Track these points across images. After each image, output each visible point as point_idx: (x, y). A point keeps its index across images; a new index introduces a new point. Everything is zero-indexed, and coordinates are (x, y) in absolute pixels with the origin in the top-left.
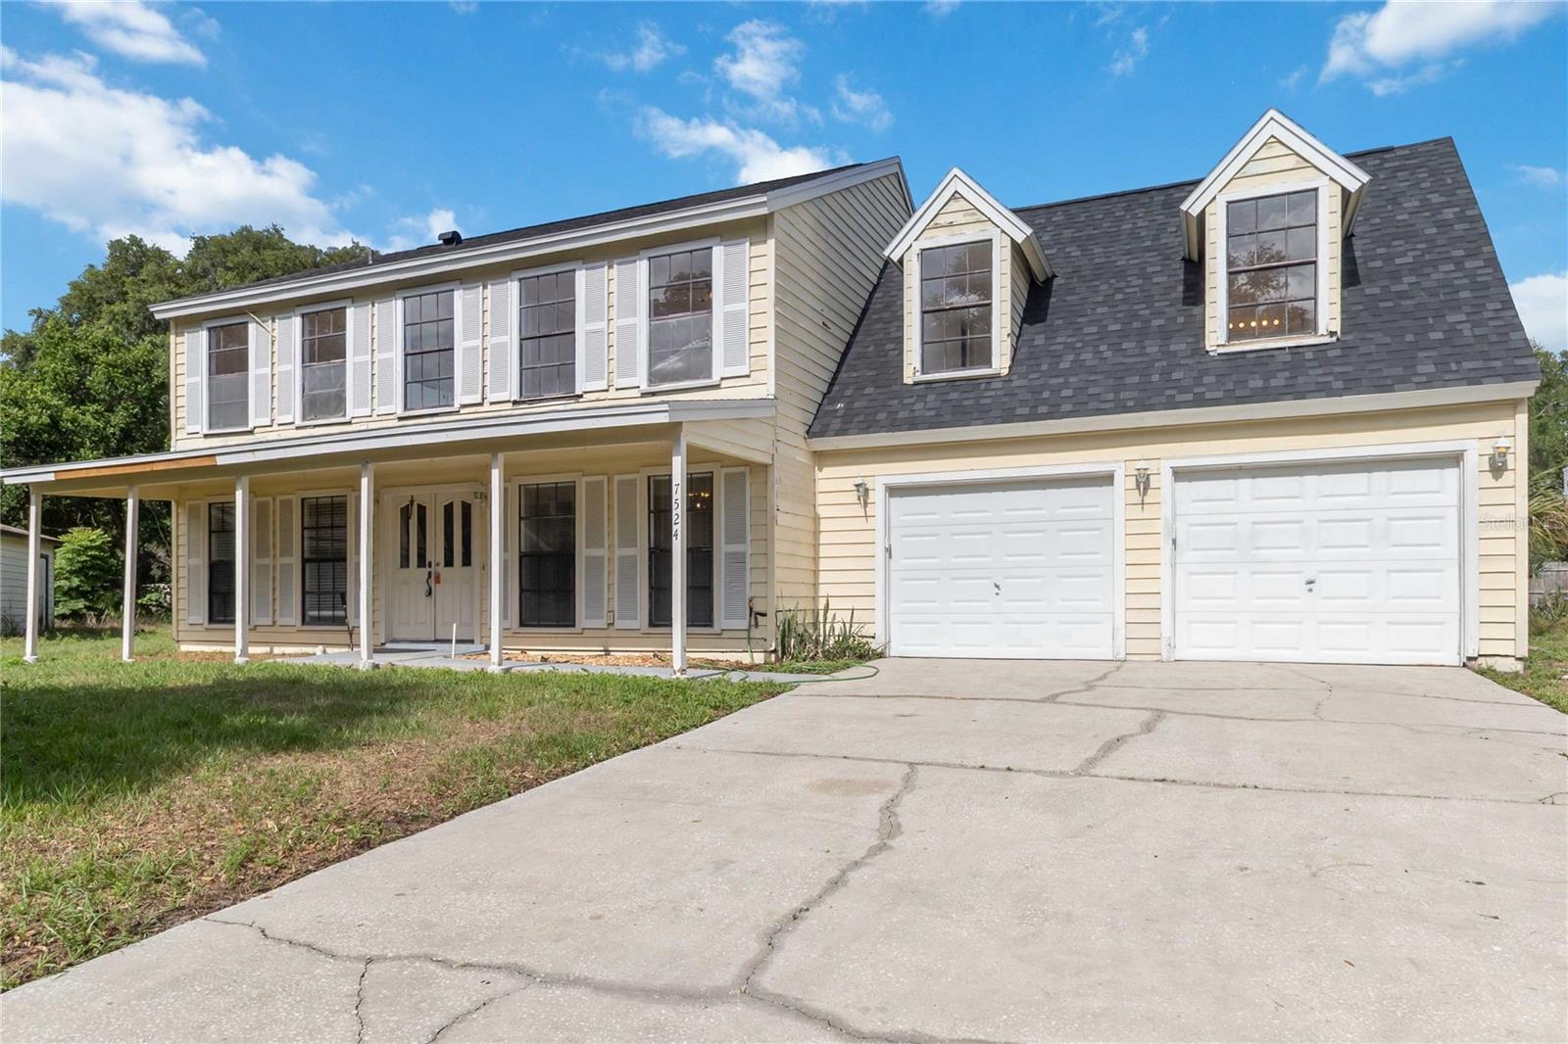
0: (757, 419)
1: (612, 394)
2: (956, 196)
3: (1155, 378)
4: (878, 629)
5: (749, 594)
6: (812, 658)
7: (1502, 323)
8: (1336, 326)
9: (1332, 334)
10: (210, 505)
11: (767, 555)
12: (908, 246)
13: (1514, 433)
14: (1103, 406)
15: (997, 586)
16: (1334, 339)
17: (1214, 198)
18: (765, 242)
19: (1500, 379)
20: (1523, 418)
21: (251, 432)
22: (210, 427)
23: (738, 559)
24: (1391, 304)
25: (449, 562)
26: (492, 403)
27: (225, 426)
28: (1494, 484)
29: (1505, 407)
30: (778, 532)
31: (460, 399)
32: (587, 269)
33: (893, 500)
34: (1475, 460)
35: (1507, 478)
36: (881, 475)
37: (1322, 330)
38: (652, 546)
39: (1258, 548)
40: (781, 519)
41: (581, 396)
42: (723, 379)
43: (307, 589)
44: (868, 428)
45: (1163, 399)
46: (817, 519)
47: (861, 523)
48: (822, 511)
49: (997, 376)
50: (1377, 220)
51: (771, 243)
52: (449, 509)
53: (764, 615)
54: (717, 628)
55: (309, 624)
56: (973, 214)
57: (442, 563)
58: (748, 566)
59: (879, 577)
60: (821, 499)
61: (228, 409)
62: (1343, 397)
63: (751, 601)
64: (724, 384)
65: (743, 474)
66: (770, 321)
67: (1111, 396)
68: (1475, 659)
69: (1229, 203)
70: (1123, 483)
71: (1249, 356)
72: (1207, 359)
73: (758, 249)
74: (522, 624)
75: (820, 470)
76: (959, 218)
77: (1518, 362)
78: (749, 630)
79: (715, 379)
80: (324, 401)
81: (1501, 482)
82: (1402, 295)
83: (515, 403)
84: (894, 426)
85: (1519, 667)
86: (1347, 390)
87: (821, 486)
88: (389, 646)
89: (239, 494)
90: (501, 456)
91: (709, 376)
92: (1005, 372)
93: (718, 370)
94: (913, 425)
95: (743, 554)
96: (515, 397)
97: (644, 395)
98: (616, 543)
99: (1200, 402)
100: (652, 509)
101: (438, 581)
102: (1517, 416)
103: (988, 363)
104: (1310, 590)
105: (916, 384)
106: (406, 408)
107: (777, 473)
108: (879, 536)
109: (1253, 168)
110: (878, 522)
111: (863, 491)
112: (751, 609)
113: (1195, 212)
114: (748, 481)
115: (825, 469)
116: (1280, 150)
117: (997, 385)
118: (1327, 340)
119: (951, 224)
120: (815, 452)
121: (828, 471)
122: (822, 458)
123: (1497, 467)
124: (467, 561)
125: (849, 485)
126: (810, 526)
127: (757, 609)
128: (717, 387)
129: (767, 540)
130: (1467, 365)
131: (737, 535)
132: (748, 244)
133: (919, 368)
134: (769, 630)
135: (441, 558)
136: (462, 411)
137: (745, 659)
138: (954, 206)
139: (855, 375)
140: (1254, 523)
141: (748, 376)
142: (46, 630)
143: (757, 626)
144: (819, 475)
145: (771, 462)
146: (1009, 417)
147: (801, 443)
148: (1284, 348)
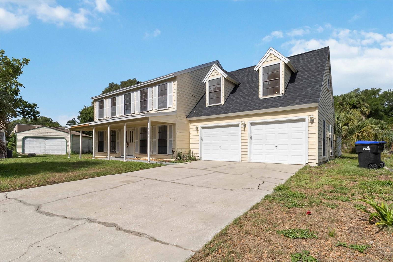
0: (171, 115)
1: (153, 111)
2: (215, 69)
3: (248, 104)
4: (199, 155)
5: (172, 148)
6: (183, 160)
7: (317, 90)
8: (283, 92)
9: (283, 94)
10: (99, 132)
11: (175, 140)
12: (206, 80)
13: (315, 114)
14: (236, 111)
15: (220, 147)
16: (283, 95)
17: (260, 67)
18: (175, 82)
19: (310, 103)
20: (317, 111)
21: (104, 119)
22: (99, 118)
23: (171, 141)
24: (298, 86)
25: (130, 142)
26: (136, 113)
27: (101, 118)
28: (311, 125)
29: (314, 109)
30: (177, 136)
31: (132, 112)
32: (149, 88)
33: (203, 130)
34: (308, 120)
35: (314, 124)
36: (200, 125)
37: (280, 93)
38: (159, 138)
39: (267, 139)
40: (178, 134)
41: (148, 111)
42: (169, 108)
43: (111, 146)
44: (197, 116)
45: (247, 109)
46: (190, 133)
47: (197, 134)
48: (191, 132)
49: (221, 105)
50: (305, 67)
51: (176, 82)
52: (130, 132)
53: (175, 152)
54: (168, 154)
55: (112, 152)
56: (218, 73)
57: (129, 142)
58: (172, 143)
59: (199, 145)
60: (191, 130)
61: (101, 114)
62: (279, 108)
63: (173, 149)
64: (169, 109)
65: (171, 125)
66: (176, 96)
67: (238, 109)
68: (307, 163)
69: (263, 67)
70: (241, 126)
71: (267, 99)
72: (259, 100)
73: (174, 83)
74: (140, 153)
75: (190, 124)
76: (215, 74)
77: (316, 99)
78: (172, 155)
79: (167, 108)
80: (113, 113)
81: (313, 125)
82: (301, 84)
83: (139, 113)
84: (202, 115)
85: (317, 165)
86: (281, 106)
87: (191, 127)
88: (121, 156)
89: (93, 130)
90: (126, 124)
91: (167, 107)
92: (223, 104)
93: (168, 106)
94: (204, 115)
95: (172, 140)
96: (139, 112)
97: (157, 111)
98: (153, 138)
99: (254, 109)
100: (159, 132)
101: (129, 145)
102: (316, 111)
103: (220, 102)
104: (276, 148)
105: (208, 107)
106: (124, 114)
107: (177, 125)
108: (200, 137)
109: (268, 60)
110: (199, 134)
111: (197, 128)
112: (173, 151)
113: (257, 70)
114: (172, 127)
115: (191, 124)
116: (273, 56)
117: (221, 107)
118: (281, 95)
119: (214, 75)
120: (189, 121)
121: (192, 124)
122: (191, 122)
123: (312, 122)
124: (133, 142)
125: (194, 127)
126: (188, 135)
127: (174, 151)
128: (168, 109)
129: (175, 138)
130: (306, 100)
131: (171, 137)
132: (173, 82)
133: (208, 104)
134: (175, 154)
135: (129, 141)
136: (132, 115)
137: (171, 160)
138: (214, 71)
139: (199, 105)
140: (266, 134)
141: (173, 107)
142: (83, 153)
143: (174, 154)
144: (190, 125)
145: (175, 123)
146: (220, 113)
147: (185, 119)
148: (273, 97)
